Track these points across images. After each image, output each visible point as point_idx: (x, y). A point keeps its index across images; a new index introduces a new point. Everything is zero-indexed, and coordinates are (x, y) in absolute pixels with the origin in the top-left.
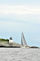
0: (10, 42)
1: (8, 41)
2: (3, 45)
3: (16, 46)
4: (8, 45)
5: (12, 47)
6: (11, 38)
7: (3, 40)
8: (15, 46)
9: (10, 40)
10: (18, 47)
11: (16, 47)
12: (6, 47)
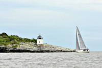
0: (38, 43)
1: (35, 41)
2: (28, 49)
3: (49, 49)
4: (35, 49)
5: (42, 52)
6: (40, 36)
7: (27, 40)
8: (47, 49)
9: (38, 40)
10: (52, 52)
11: (48, 51)
12: (31, 52)
